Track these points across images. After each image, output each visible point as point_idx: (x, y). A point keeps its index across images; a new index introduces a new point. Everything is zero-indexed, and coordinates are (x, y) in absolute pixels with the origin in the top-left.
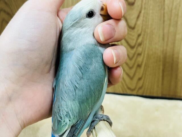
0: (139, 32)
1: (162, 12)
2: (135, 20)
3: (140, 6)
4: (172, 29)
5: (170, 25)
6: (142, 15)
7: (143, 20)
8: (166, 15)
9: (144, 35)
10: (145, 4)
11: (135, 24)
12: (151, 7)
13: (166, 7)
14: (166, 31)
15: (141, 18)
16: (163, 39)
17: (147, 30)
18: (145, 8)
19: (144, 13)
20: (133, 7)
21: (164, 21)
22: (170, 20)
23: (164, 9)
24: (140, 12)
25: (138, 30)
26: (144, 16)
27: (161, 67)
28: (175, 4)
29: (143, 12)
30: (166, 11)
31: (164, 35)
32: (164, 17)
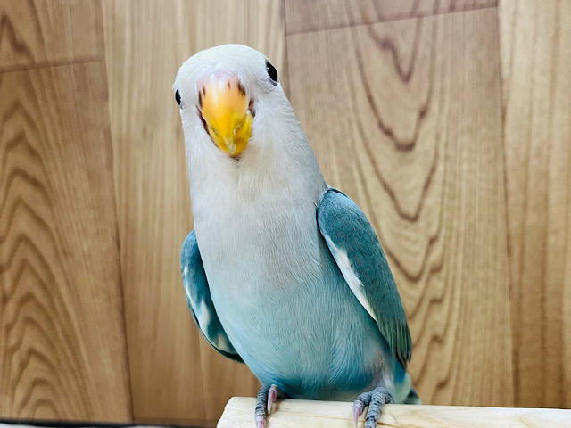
0: (433, 231)
1: (500, 168)
2: (418, 193)
3: (432, 153)
4: (532, 219)
5: (525, 206)
6: (438, 177)
7: (443, 194)
8: (511, 177)
9: (449, 238)
10: (446, 145)
11: (420, 207)
12: (465, 155)
13: (510, 153)
14: (514, 224)
15: (436, 187)
16: (509, 251)
17: (455, 223)
18: (447, 158)
19: (445, 172)
20: (410, 155)
21: (506, 195)
22: (525, 190)
23: (505, 158)
24: (433, 170)
25: (429, 225)
26: (444, 182)
27: (509, 342)
28: (535, 142)
29: (440, 168)
30: (509, 163)
31: (508, 237)
32: (506, 181)
